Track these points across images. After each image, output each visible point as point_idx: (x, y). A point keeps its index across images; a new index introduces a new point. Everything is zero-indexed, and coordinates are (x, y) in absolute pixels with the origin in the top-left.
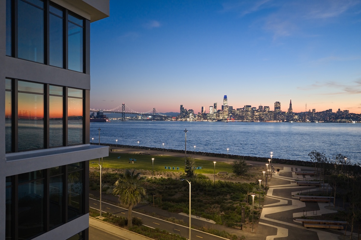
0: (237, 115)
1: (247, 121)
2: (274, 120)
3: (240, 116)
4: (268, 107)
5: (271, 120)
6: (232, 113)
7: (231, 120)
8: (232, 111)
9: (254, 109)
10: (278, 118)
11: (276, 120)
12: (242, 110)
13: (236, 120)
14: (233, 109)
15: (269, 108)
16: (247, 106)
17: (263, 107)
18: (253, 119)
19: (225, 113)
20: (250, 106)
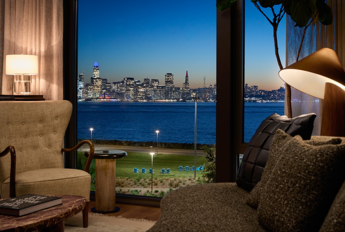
0: (114, 91)
1: (129, 100)
2: (165, 99)
3: (118, 93)
4: (156, 81)
5: (162, 99)
6: (106, 89)
7: (105, 98)
8: (106, 86)
9: (137, 83)
10: (171, 96)
11: (168, 99)
12: (120, 85)
13: (113, 98)
14: (108, 83)
15: (158, 82)
16: (128, 79)
17: (150, 80)
18: (136, 98)
19: (96, 88)
20: (132, 79)
